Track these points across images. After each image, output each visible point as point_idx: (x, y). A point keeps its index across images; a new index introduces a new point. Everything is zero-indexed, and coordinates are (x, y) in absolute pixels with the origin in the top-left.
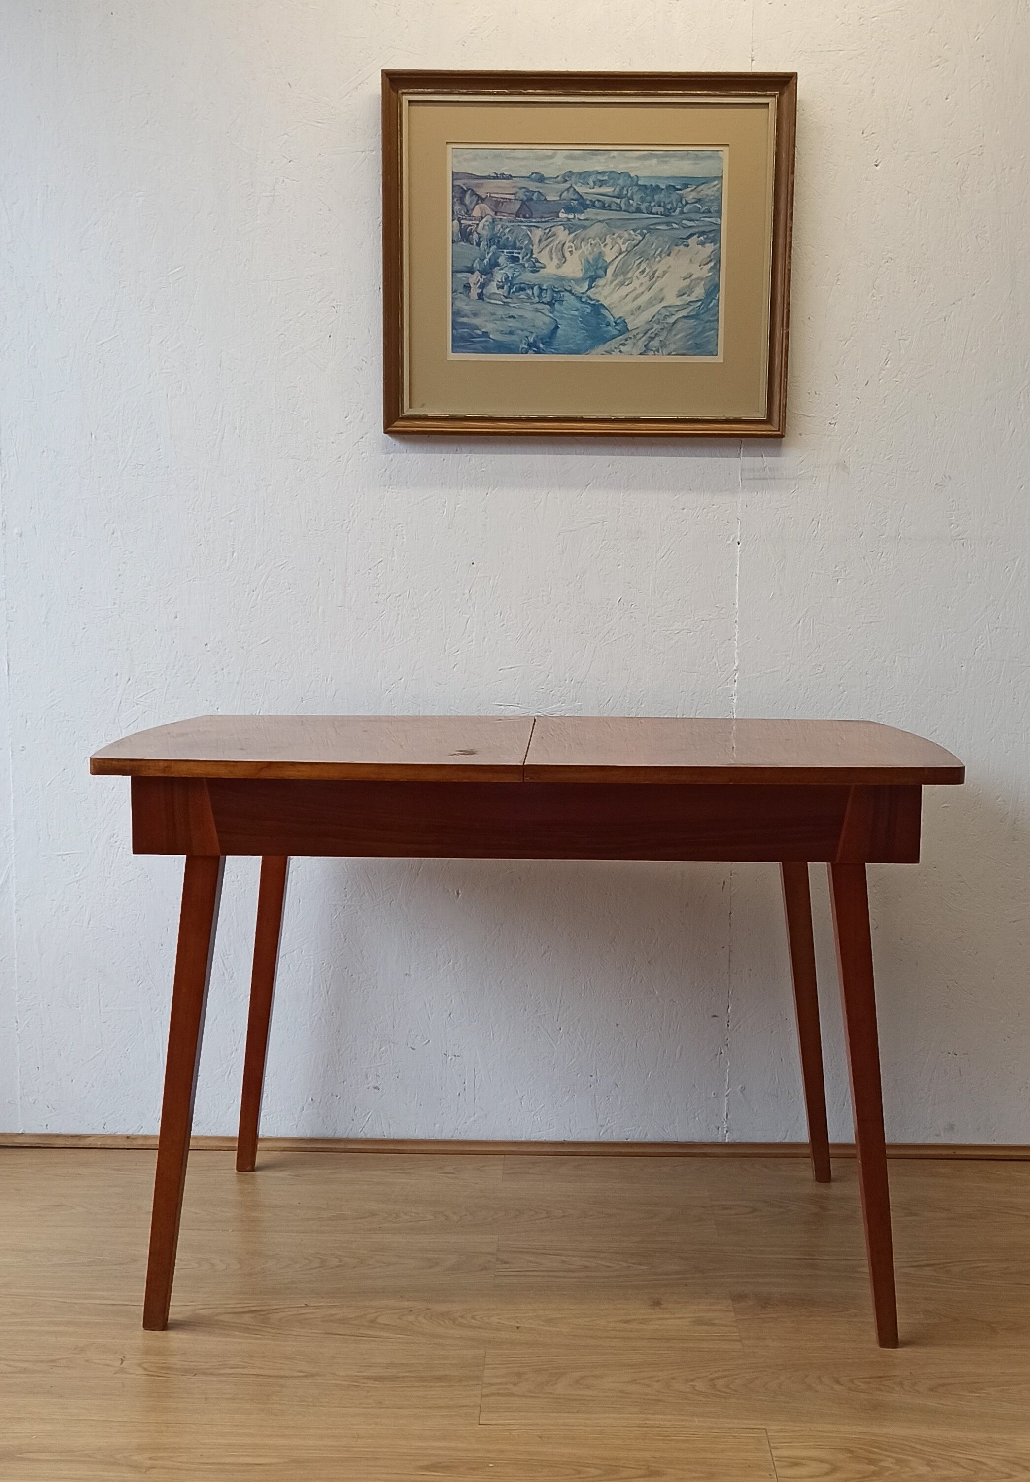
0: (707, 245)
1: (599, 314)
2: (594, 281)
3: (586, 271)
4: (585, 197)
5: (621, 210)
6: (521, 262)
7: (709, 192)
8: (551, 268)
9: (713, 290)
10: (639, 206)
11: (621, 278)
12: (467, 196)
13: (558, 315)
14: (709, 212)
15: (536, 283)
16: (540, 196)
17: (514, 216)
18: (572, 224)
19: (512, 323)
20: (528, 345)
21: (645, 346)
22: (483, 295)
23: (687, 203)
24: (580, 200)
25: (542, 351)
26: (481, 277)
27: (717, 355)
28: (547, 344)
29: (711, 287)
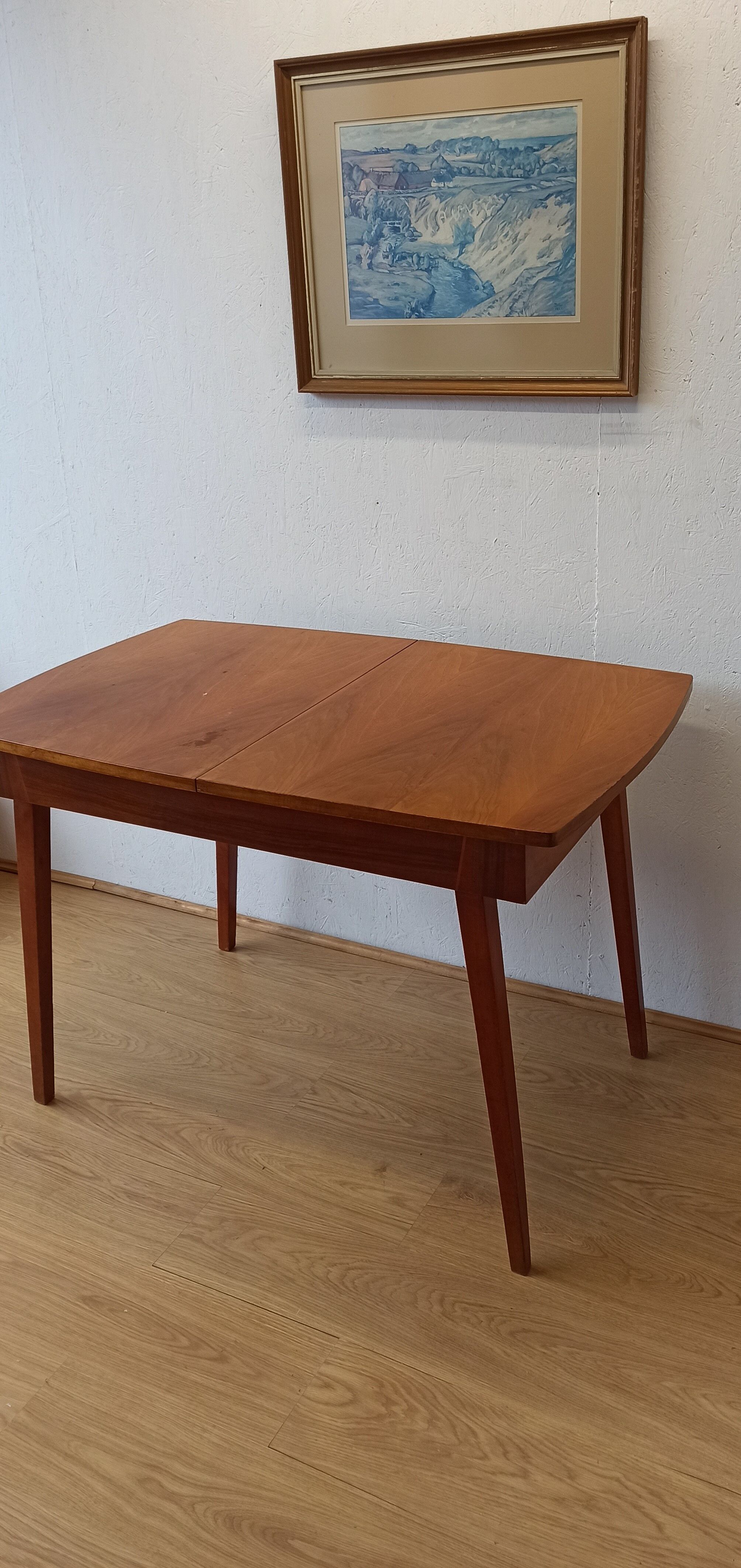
0: (564, 205)
1: (469, 278)
2: (464, 247)
3: (457, 237)
4: (452, 165)
5: (485, 175)
6: (401, 232)
7: (565, 151)
8: (427, 237)
9: (570, 250)
10: (501, 170)
11: (487, 243)
12: (354, 172)
13: (434, 280)
14: (565, 171)
15: (415, 252)
16: (415, 167)
17: (393, 188)
18: (442, 192)
19: (397, 290)
20: (411, 310)
21: (511, 308)
22: (372, 264)
23: (545, 164)
24: (448, 169)
25: (422, 315)
26: (370, 248)
27: (575, 315)
28: (426, 308)
29: (568, 247)
